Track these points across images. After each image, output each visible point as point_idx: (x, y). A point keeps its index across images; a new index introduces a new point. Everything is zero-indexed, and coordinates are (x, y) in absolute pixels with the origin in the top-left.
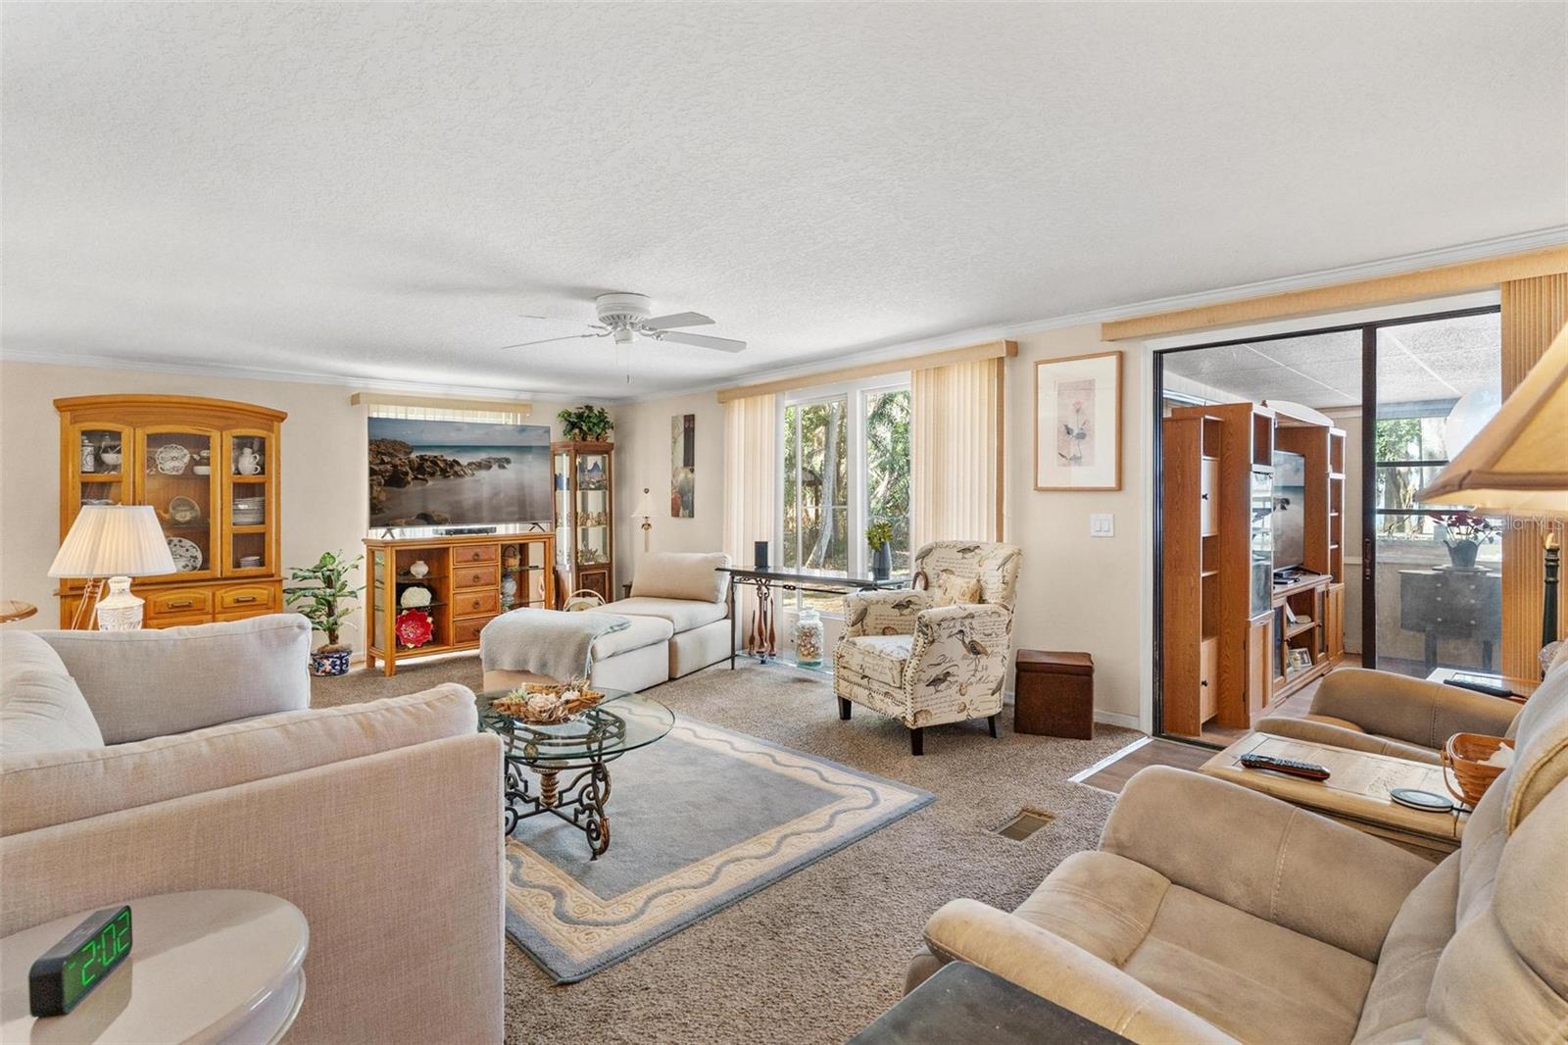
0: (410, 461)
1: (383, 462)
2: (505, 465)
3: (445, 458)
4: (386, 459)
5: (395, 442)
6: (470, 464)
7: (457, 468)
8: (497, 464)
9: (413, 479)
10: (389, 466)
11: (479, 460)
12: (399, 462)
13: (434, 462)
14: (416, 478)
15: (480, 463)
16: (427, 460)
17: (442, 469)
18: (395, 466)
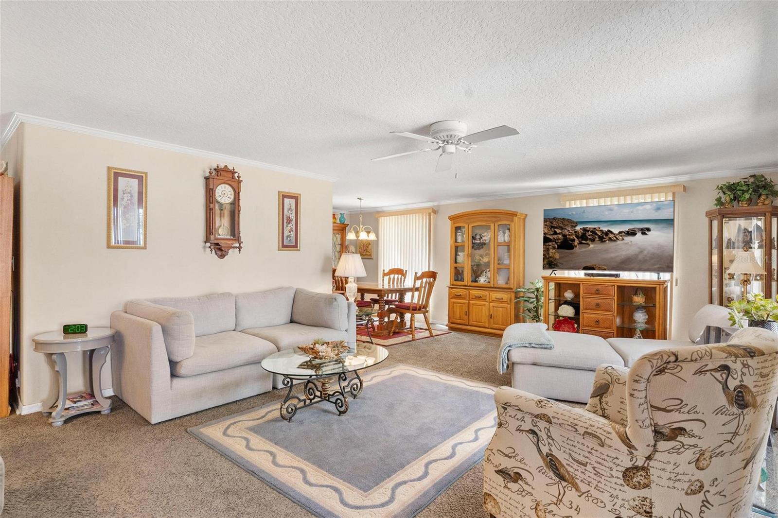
0: (575, 232)
1: (555, 233)
2: (646, 232)
3: (601, 229)
4: (558, 231)
5: (564, 219)
6: (620, 233)
7: (611, 236)
8: (640, 232)
9: (578, 244)
10: (560, 236)
11: (627, 230)
12: (567, 233)
13: (594, 232)
14: (581, 243)
15: (628, 232)
16: (588, 231)
17: (599, 237)
18: (564, 236)
